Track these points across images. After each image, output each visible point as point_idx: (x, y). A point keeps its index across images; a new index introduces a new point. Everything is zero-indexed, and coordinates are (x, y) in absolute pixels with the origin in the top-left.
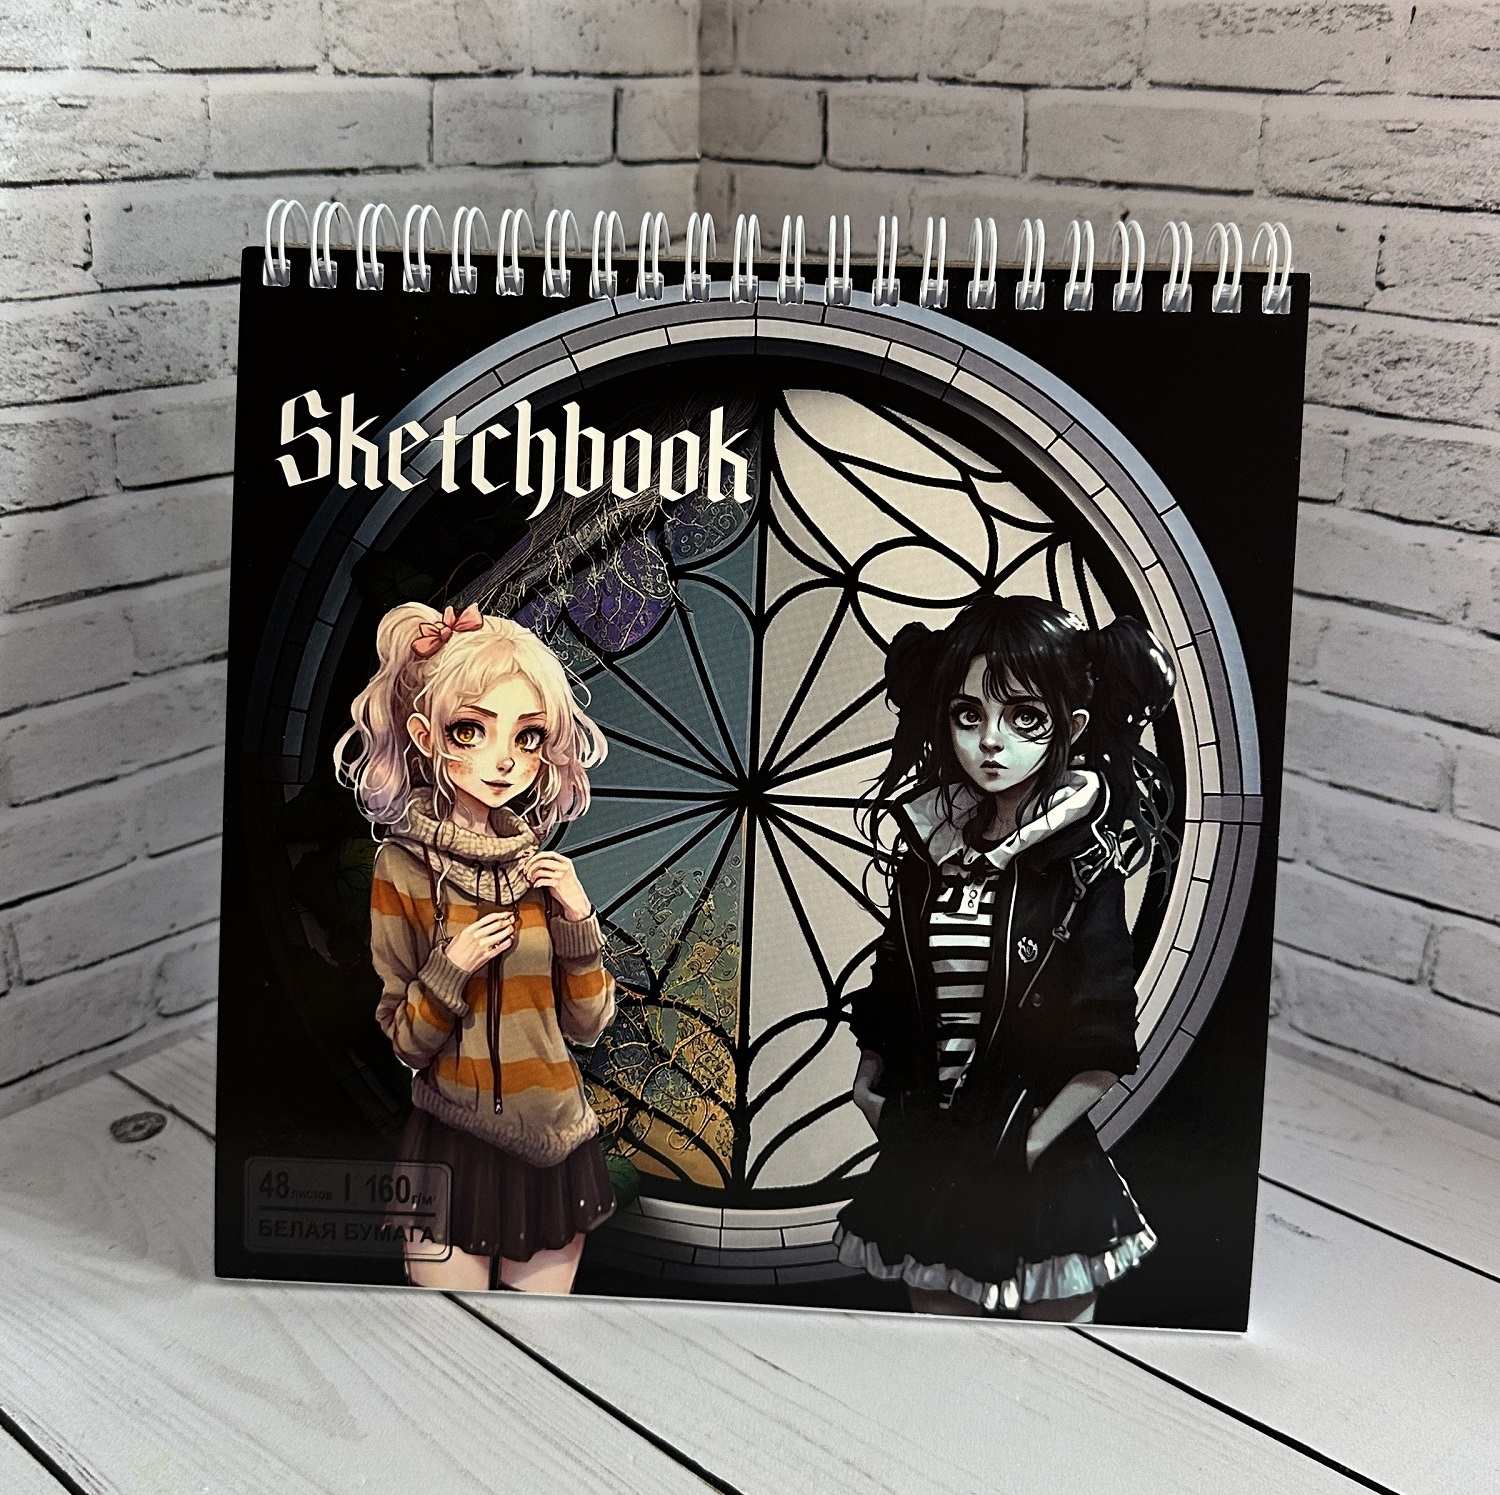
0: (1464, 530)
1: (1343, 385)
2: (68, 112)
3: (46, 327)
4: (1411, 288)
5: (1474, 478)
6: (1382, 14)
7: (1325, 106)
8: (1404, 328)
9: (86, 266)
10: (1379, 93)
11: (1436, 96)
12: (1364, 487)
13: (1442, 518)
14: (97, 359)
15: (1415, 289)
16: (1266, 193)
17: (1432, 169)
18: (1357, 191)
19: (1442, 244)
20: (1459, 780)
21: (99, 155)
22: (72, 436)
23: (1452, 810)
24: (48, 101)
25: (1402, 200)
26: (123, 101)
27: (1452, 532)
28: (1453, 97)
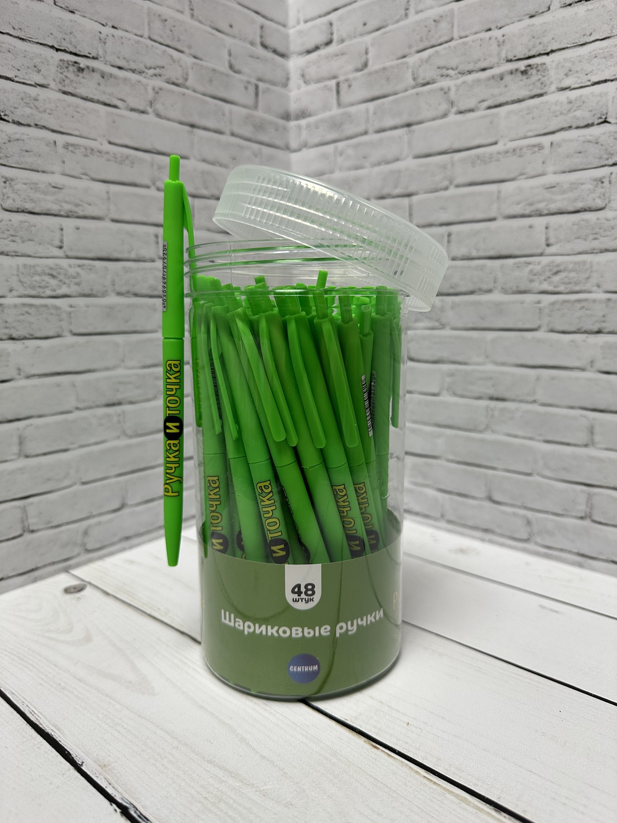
0: (588, 333)
1: (537, 284)
2: (55, 189)
3: (44, 268)
4: (560, 244)
5: (590, 312)
6: (540, 147)
7: (521, 183)
9: (61, 247)
10: (541, 175)
11: (563, 172)
12: (549, 322)
13: (578, 329)
14: (64, 283)
16: (501, 218)
17: (563, 199)
18: (536, 212)
19: (570, 226)
20: (595, 432)
22: (53, 311)
23: (593, 445)
24: (48, 184)
25: (554, 212)
26: (77, 188)
27: (584, 334)
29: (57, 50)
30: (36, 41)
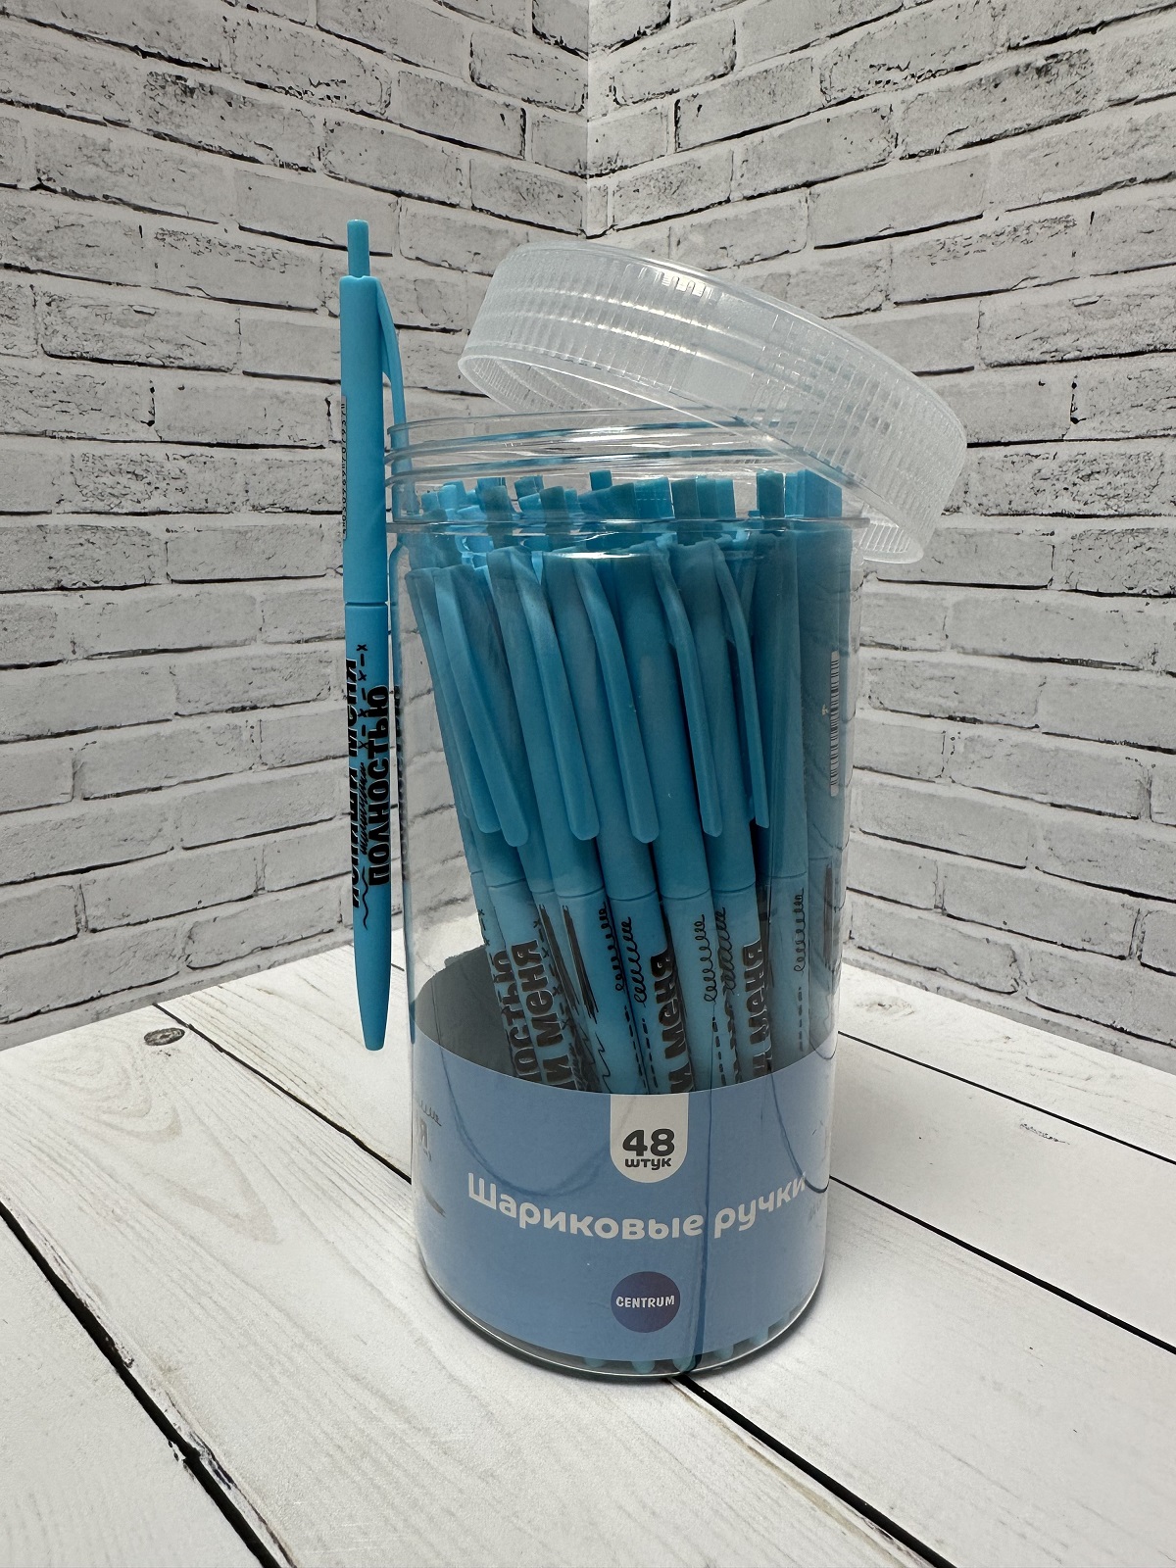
0: (1150, 596)
1: (1049, 498)
2: (140, 315)
3: (120, 461)
4: (1099, 418)
5: (1156, 555)
6: (1067, 222)
7: (1029, 297)
8: (1092, 449)
9: (151, 423)
10: (1068, 280)
11: (1112, 274)
12: (1069, 573)
13: (1131, 589)
14: (157, 488)
15: (1102, 419)
16: (984, 367)
17: (1112, 328)
18: (1053, 354)
19: (1123, 381)
20: (1153, 793)
21: (163, 349)
22: (136, 539)
23: (1151, 817)
24: (127, 307)
25: (1089, 355)
26: (179, 314)
27: (1140, 598)
28: (1125, 272)
29: (145, 55)
30: (106, 38)
